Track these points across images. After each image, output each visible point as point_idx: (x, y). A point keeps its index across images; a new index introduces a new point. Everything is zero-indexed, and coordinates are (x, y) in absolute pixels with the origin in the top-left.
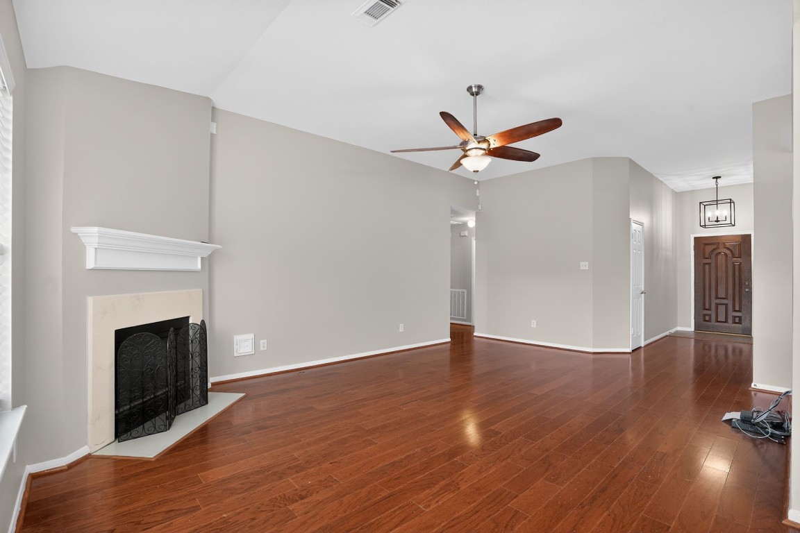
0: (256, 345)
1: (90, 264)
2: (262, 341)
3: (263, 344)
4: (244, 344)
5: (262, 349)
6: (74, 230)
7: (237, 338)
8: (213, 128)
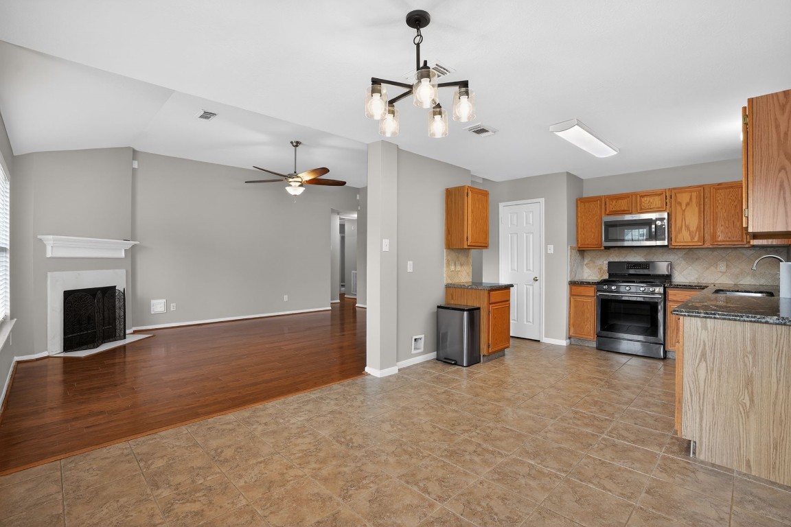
0: (167, 306)
1: (49, 255)
2: (172, 305)
3: (173, 307)
4: (158, 306)
5: (172, 309)
6: (39, 237)
7: (153, 302)
8: (135, 164)
